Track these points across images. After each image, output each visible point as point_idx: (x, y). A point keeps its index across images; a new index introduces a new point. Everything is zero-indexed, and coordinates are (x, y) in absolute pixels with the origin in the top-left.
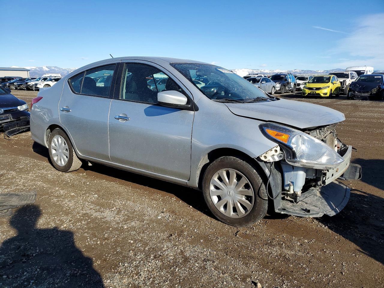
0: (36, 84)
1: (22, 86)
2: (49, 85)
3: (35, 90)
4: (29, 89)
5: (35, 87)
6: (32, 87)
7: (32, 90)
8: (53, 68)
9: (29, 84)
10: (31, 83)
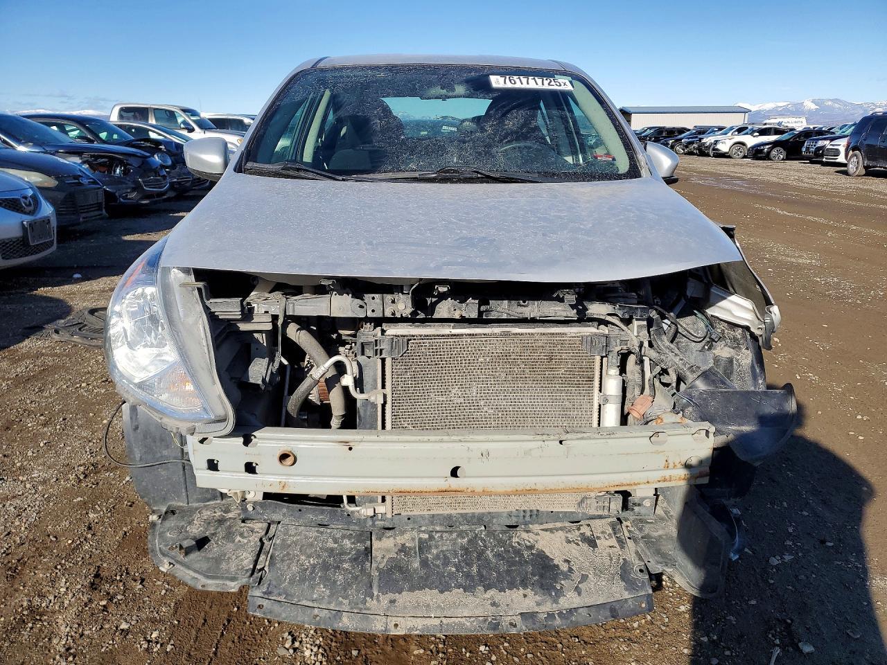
0: (716, 142)
1: (691, 147)
2: (743, 144)
3: (714, 156)
4: (703, 152)
5: (714, 149)
6: (708, 147)
7: (708, 155)
8: (830, 103)
9: (703, 141)
10: (708, 140)
